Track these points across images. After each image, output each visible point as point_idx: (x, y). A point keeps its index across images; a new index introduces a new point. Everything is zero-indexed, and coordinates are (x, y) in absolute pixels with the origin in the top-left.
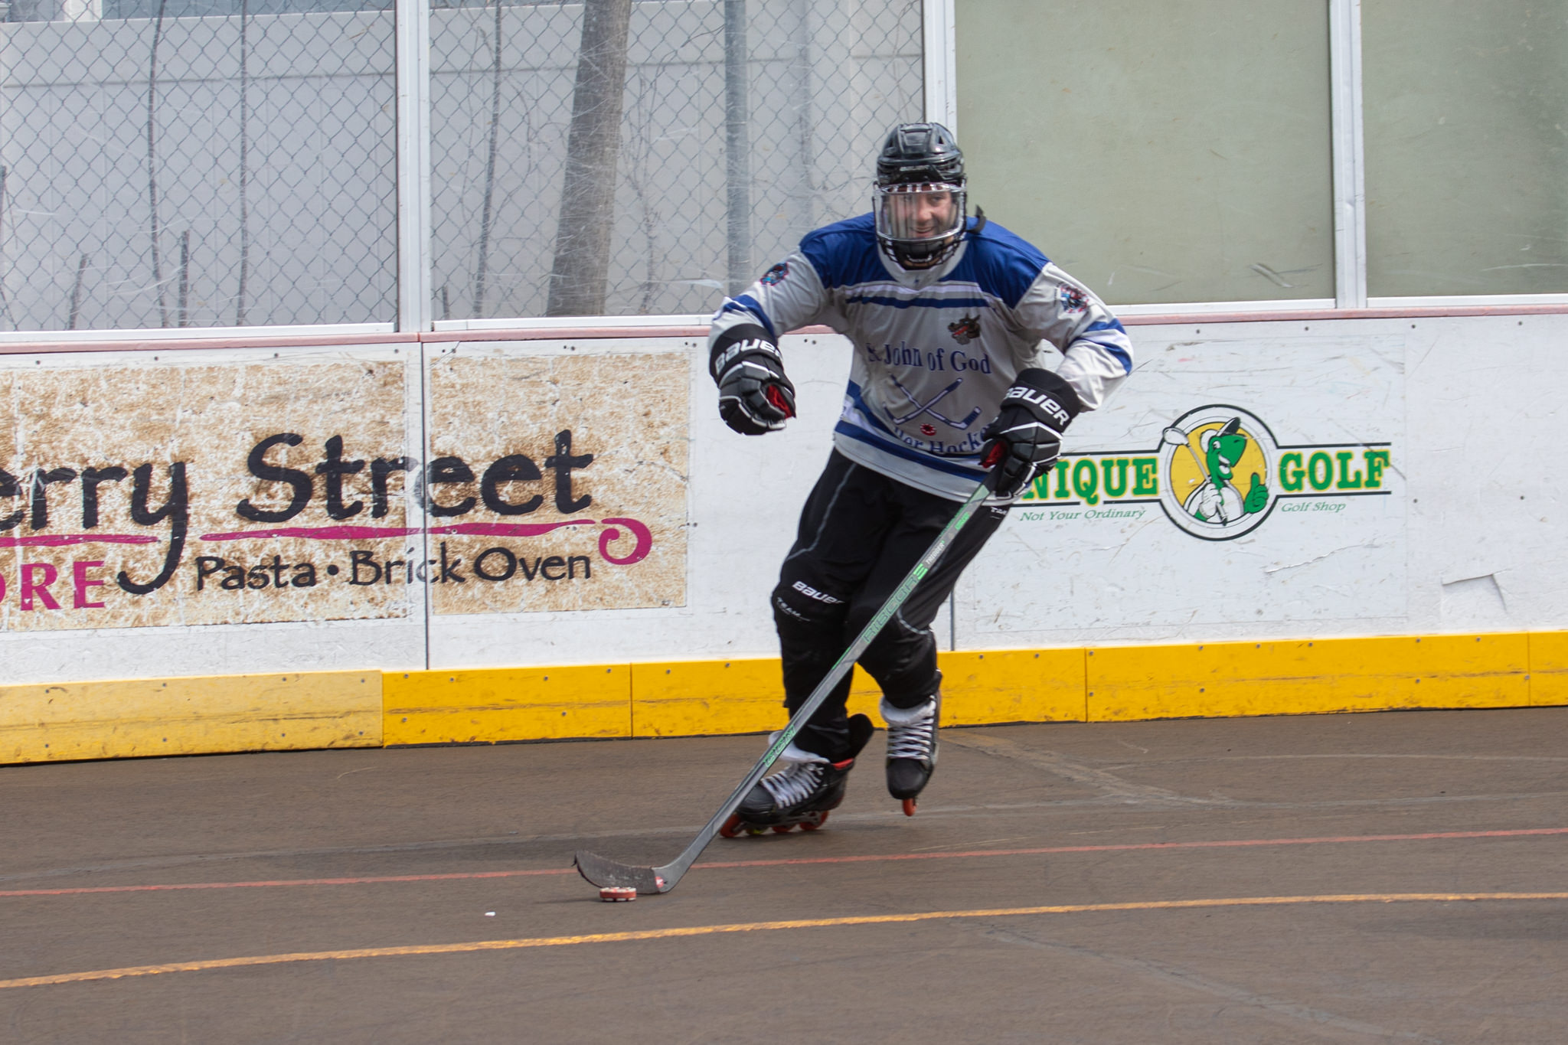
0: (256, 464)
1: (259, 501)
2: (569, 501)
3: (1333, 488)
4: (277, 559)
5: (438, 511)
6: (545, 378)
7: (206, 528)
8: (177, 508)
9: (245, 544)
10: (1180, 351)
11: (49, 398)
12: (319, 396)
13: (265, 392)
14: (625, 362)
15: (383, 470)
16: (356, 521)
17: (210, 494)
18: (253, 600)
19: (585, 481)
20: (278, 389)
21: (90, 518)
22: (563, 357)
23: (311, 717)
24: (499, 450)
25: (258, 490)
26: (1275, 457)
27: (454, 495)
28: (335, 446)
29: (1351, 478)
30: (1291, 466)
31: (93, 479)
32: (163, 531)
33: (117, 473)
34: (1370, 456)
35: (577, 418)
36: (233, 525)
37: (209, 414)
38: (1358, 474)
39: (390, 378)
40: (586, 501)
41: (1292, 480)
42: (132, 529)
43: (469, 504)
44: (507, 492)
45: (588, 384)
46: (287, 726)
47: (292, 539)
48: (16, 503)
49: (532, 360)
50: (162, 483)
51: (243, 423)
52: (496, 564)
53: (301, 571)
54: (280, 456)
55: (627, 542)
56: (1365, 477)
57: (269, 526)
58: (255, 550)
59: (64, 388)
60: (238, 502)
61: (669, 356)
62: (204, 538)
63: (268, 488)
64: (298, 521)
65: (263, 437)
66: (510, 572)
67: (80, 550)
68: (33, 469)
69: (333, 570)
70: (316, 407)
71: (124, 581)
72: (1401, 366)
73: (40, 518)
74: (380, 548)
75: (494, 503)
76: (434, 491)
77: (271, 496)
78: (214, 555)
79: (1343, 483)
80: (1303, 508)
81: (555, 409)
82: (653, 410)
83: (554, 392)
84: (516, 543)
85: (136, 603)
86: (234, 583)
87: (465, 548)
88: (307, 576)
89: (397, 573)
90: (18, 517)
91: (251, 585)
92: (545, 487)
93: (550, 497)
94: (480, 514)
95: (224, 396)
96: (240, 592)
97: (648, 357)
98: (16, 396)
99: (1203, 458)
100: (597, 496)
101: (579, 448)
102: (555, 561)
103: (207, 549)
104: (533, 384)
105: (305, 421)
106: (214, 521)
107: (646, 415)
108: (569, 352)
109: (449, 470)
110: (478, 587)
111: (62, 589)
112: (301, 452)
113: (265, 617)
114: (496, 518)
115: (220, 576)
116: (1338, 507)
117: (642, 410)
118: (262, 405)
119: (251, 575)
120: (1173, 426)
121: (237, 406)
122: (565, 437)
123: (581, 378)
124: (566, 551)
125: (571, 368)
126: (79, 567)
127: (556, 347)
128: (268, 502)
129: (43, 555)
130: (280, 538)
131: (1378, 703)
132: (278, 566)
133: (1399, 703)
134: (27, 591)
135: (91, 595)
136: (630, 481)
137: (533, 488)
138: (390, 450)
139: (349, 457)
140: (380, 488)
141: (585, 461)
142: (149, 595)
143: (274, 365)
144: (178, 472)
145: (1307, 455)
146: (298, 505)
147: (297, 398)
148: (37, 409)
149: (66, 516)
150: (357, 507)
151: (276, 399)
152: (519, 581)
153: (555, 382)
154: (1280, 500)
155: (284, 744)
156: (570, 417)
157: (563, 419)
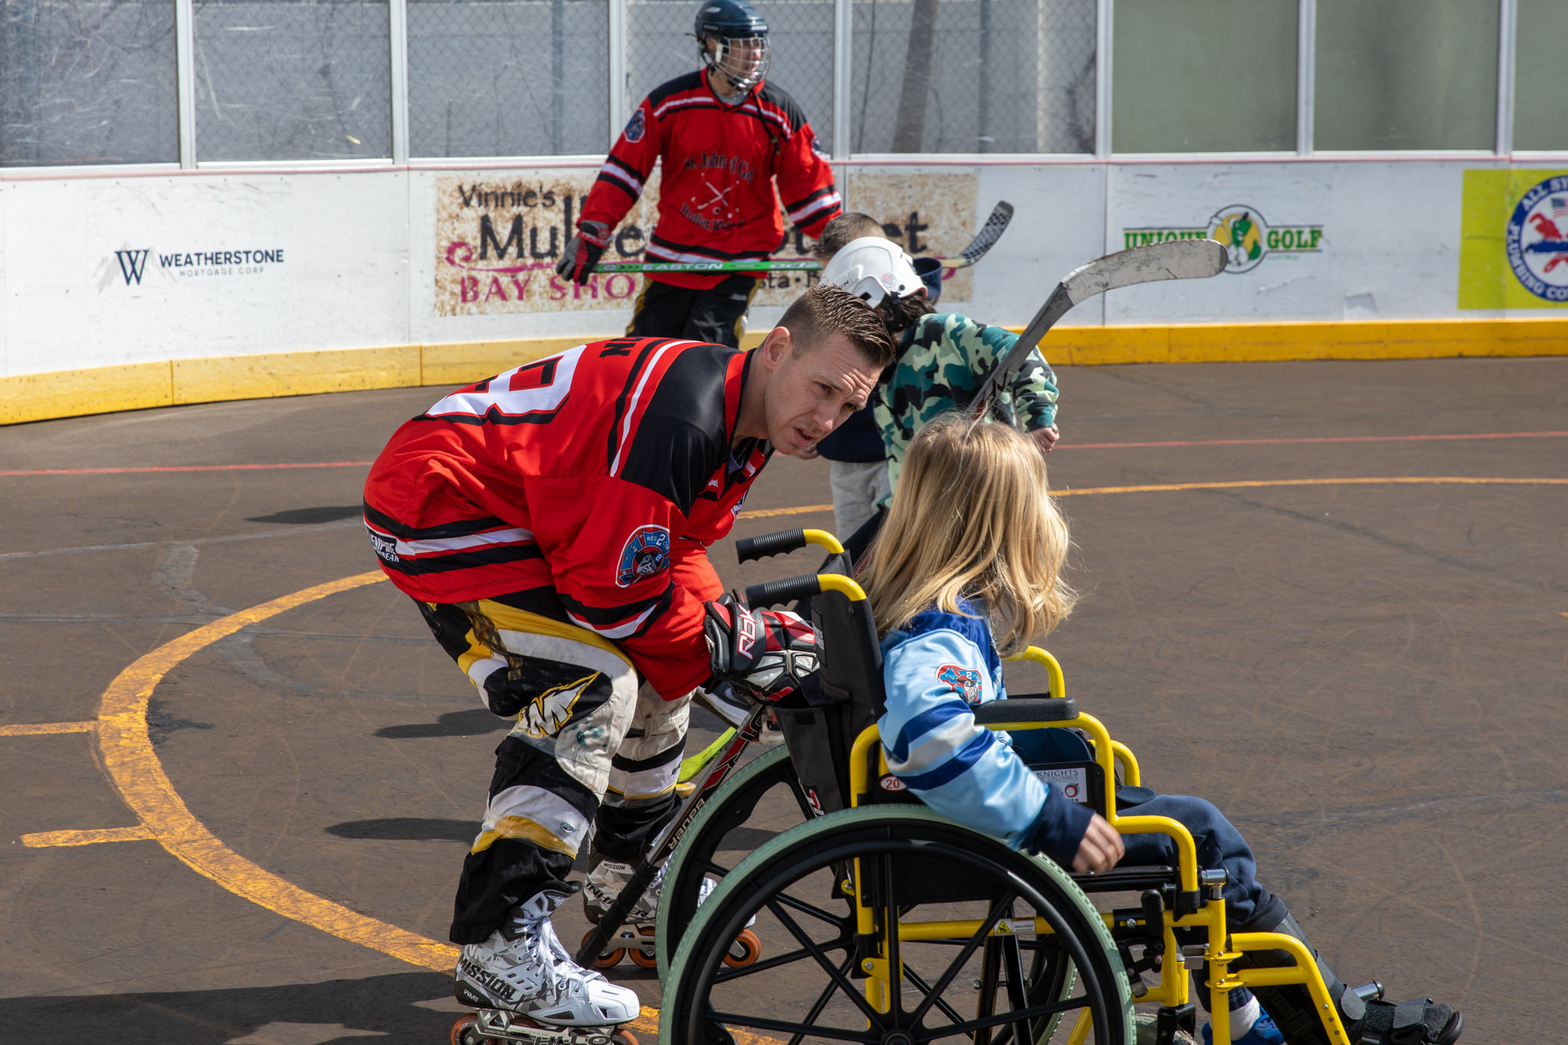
2: (917, 247)
3: (1294, 248)
6: (906, 185)
10: (1220, 178)
14: (945, 178)
19: (924, 238)
22: (914, 175)
26: (1265, 232)
29: (1303, 242)
30: (1273, 237)
34: (1313, 232)
35: (921, 206)
38: (1306, 242)
40: (925, 248)
41: (1273, 243)
49: (899, 176)
53: (783, 280)
56: (1310, 242)
61: (967, 175)
69: (798, 280)
72: (1329, 187)
79: (1299, 245)
80: (1279, 258)
82: (959, 203)
88: (785, 283)
97: (956, 176)
99: (1229, 231)
100: (930, 244)
101: (922, 220)
104: (899, 188)
107: (955, 204)
108: (917, 172)
113: (764, 303)
116: (1296, 258)
117: (953, 202)
120: (1216, 216)
122: (914, 216)
125: (919, 180)
127: (912, 170)
131: (1313, 356)
133: (1323, 356)
136: (946, 238)
141: (924, 227)
145: (1281, 231)
153: (910, 187)
154: (1268, 255)
156: (917, 206)
157: (913, 206)
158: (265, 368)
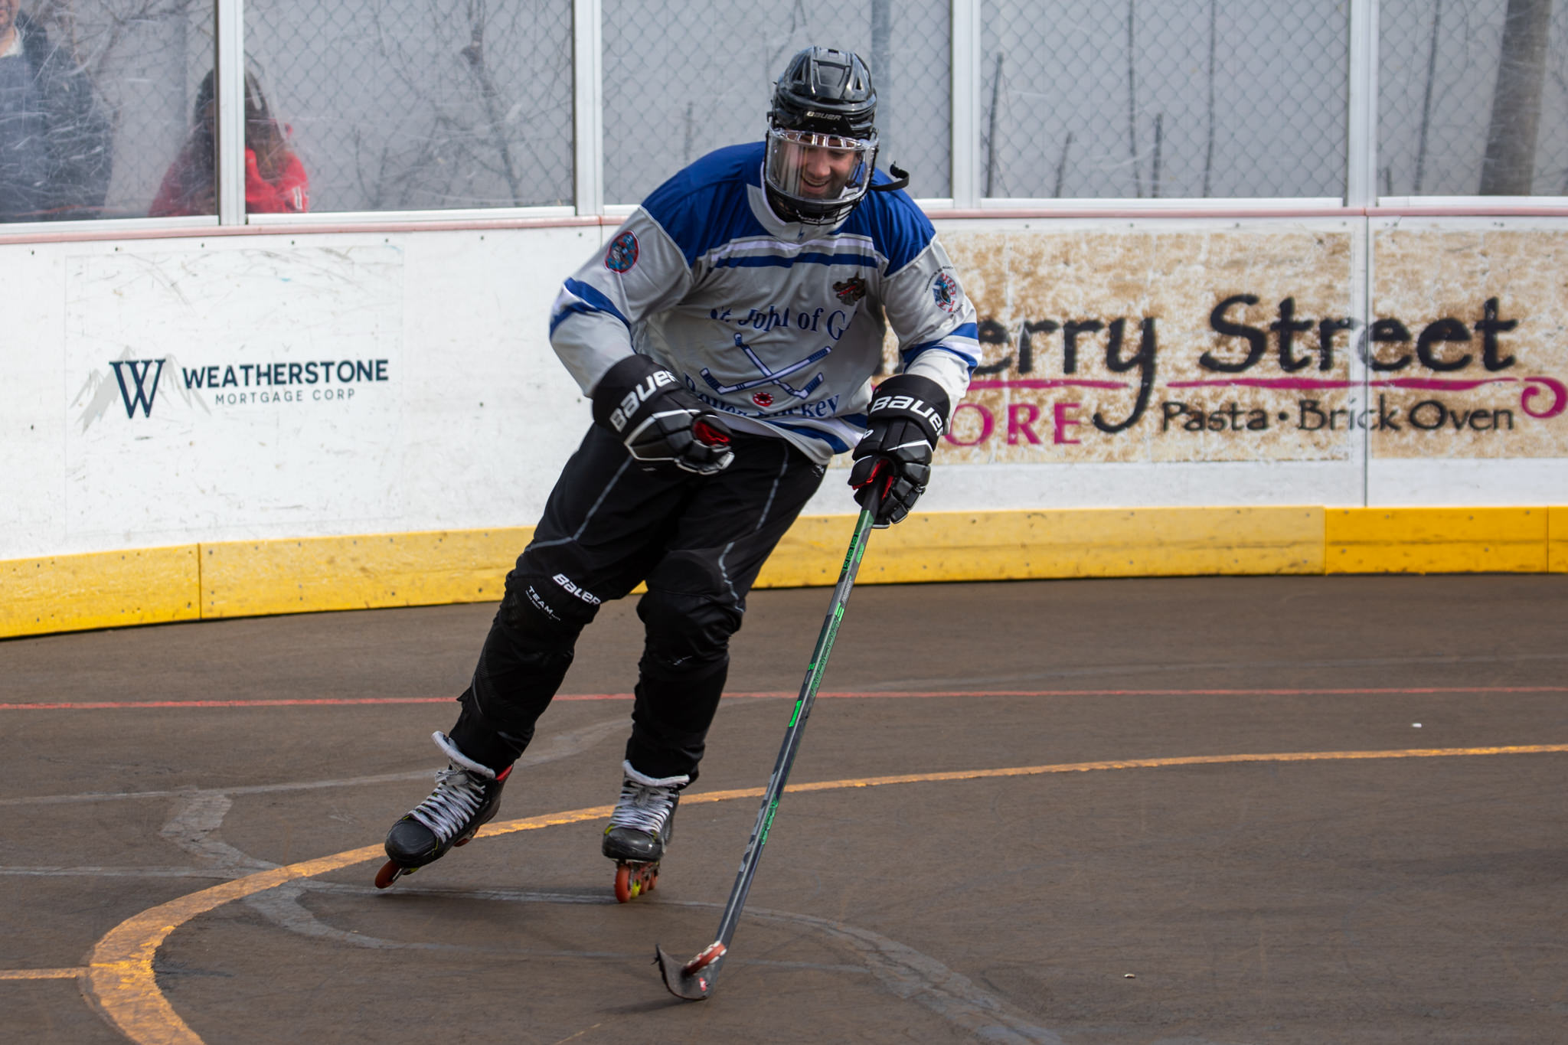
0: (1217, 320)
1: (1220, 354)
2: (1496, 360)
4: (1234, 405)
5: (1377, 366)
6: (1476, 250)
7: (1172, 376)
8: (1146, 358)
9: (1206, 392)
11: (1035, 258)
12: (1274, 262)
13: (1226, 257)
14: (1547, 238)
15: (1329, 329)
16: (1304, 374)
17: (1175, 346)
18: (1211, 441)
19: (1510, 343)
20: (1238, 255)
21: (1069, 366)
22: (1491, 234)
23: (1260, 545)
24: (1433, 313)
25: (1218, 344)
27: (1392, 352)
28: (1287, 306)
31: (1073, 329)
32: (1133, 378)
33: (1093, 326)
35: (1503, 287)
36: (1195, 374)
37: (1176, 275)
39: (1338, 248)
40: (1510, 361)
42: (1106, 375)
43: (1405, 361)
44: (1440, 351)
45: (1514, 257)
46: (1239, 553)
47: (1247, 388)
48: (1005, 350)
49: (1465, 234)
50: (1132, 335)
51: (1207, 283)
52: (1427, 415)
53: (1256, 416)
54: (1239, 314)
55: (1546, 398)
57: (1227, 376)
58: (1215, 397)
59: (1049, 250)
60: (1200, 354)
62: (1171, 385)
63: (1226, 344)
64: (1253, 372)
65: (1224, 297)
66: (1441, 422)
67: (1059, 394)
68: (1021, 320)
69: (1283, 416)
70: (1271, 272)
71: (1099, 422)
73: (1025, 365)
74: (1326, 398)
75: (1427, 361)
76: (1375, 349)
77: (1229, 350)
78: (1179, 400)
81: (1485, 278)
83: (1483, 263)
84: (1447, 396)
85: (1108, 441)
86: (1195, 425)
87: (1401, 400)
88: (1259, 421)
89: (1339, 421)
90: (1006, 363)
91: (1211, 428)
92: (1473, 348)
93: (1478, 356)
94: (1415, 371)
95: (1190, 260)
96: (1201, 434)
97: (1564, 235)
98: (1007, 256)
100: (1521, 355)
101: (1505, 313)
102: (1480, 414)
103: (1172, 395)
104: (1466, 256)
105: (1260, 284)
106: (1179, 371)
107: (1566, 285)
108: (1497, 229)
109: (1388, 331)
110: (1411, 435)
111: (1043, 427)
112: (1257, 312)
113: (1222, 456)
114: (1429, 374)
115: (1183, 418)
118: (1225, 268)
119: (1211, 419)
121: (1201, 269)
122: (1492, 304)
123: (1508, 251)
124: (1491, 405)
125: (1500, 243)
126: (1059, 408)
127: (1486, 224)
128: (1227, 354)
129: (1028, 396)
130: (1239, 387)
132: (1233, 411)
134: (1013, 427)
135: (1069, 433)
136: (1550, 344)
137: (1462, 348)
138: (1337, 311)
139: (1300, 317)
140: (1326, 346)
141: (1510, 325)
142: (1122, 434)
143: (1235, 234)
144: (1147, 326)
146: (1253, 359)
147: (1255, 263)
148: (1025, 267)
149: (1048, 361)
150: (1305, 362)
151: (1236, 264)
152: (1449, 430)
153: (1484, 254)
155: (1236, 569)
156: (1497, 287)
157: (1489, 288)
158: (354, 560)
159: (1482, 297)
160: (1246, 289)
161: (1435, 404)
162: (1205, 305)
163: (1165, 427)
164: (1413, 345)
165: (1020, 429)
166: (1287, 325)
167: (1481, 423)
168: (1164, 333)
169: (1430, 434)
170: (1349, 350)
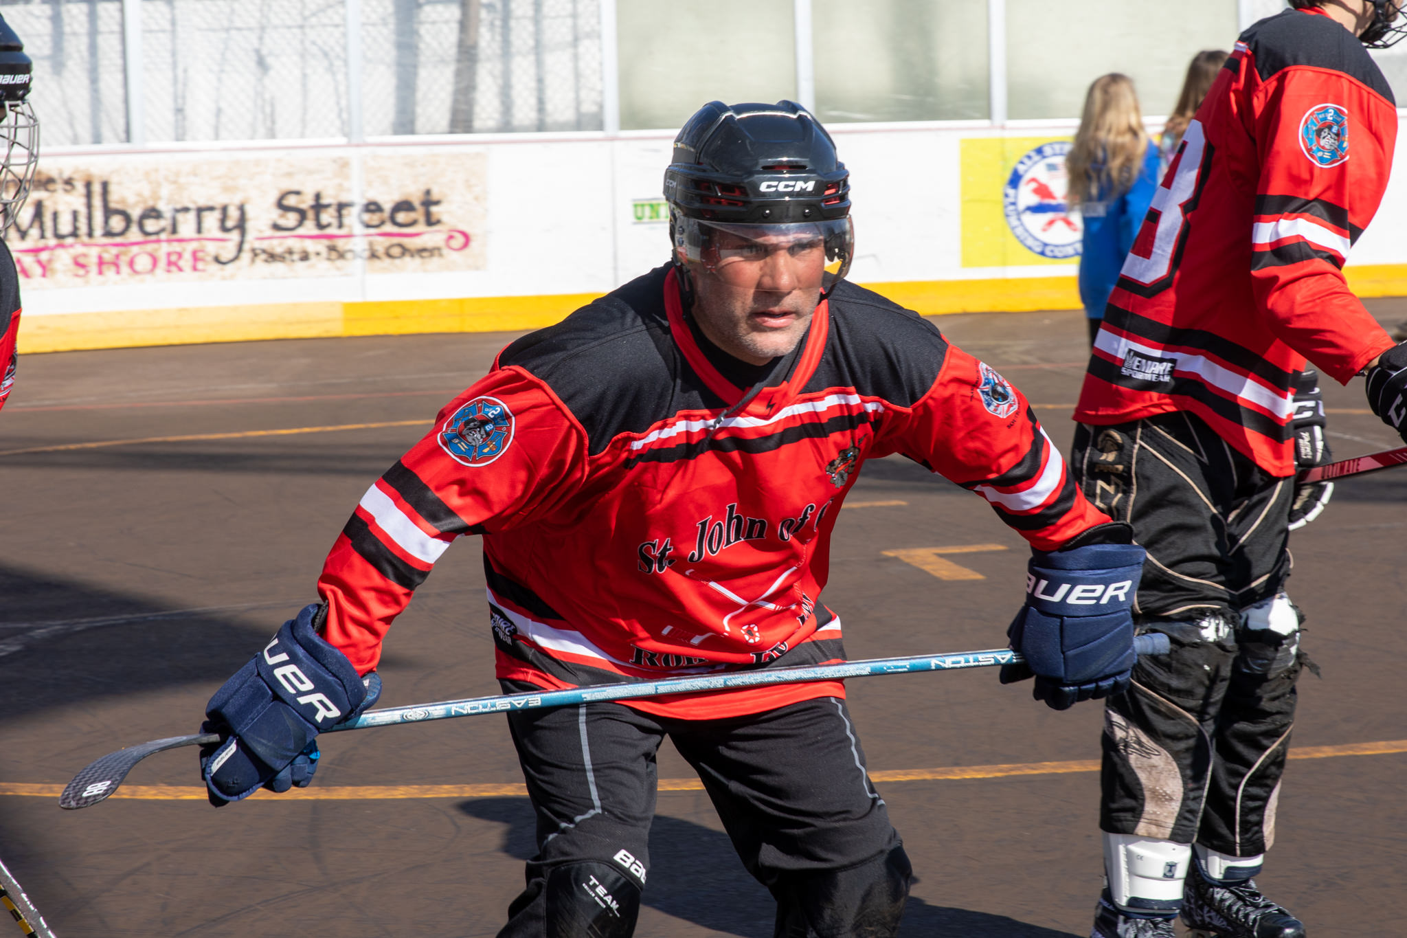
0: (280, 204)
1: (282, 222)
4: (291, 249)
5: (368, 226)
6: (418, 164)
7: (256, 234)
8: (241, 226)
9: (275, 242)
11: (178, 174)
12: (310, 172)
13: (284, 171)
14: (456, 156)
15: (341, 207)
16: (329, 231)
17: (257, 218)
18: (278, 267)
19: (438, 212)
20: (290, 170)
21: (199, 230)
22: (426, 155)
23: (308, 322)
24: (397, 197)
25: (282, 216)
27: (375, 218)
28: (318, 196)
31: (200, 211)
32: (235, 236)
33: (211, 209)
35: (434, 183)
36: (270, 232)
37: (256, 181)
39: (344, 164)
42: (220, 235)
43: (383, 223)
44: (401, 217)
45: (439, 167)
46: (297, 327)
47: (298, 240)
48: (163, 223)
49: (412, 155)
50: (234, 214)
51: (273, 184)
52: (396, 251)
53: (304, 254)
54: (291, 201)
55: (459, 241)
57: (287, 234)
58: (280, 245)
59: (185, 169)
60: (271, 222)
61: (477, 153)
62: (256, 239)
63: (285, 216)
64: (301, 231)
65: (283, 192)
66: (403, 254)
67: (194, 245)
68: (171, 207)
69: (318, 254)
70: (308, 178)
71: (217, 260)
73: (174, 230)
74: (341, 244)
75: (395, 223)
76: (367, 217)
77: (287, 219)
78: (261, 247)
81: (424, 178)
82: (471, 179)
83: (422, 170)
84: (406, 241)
85: (222, 270)
86: (270, 260)
87: (381, 244)
89: (349, 255)
90: (163, 230)
91: (279, 261)
92: (419, 215)
93: (422, 219)
94: (388, 228)
95: (264, 172)
96: (273, 264)
97: (467, 153)
98: (162, 173)
100: (444, 218)
101: (435, 196)
102: (424, 250)
103: (258, 245)
104: (413, 167)
105: (303, 184)
106: (261, 231)
107: (468, 181)
108: (429, 152)
109: (372, 207)
110: (387, 262)
111: (186, 262)
112: (302, 199)
113: (286, 276)
114: (395, 230)
115: (263, 256)
117: (465, 178)
118: (283, 176)
119: (279, 256)
121: (270, 177)
122: (428, 192)
123: (436, 164)
124: (430, 245)
125: (431, 159)
126: (194, 253)
128: (286, 222)
129: (176, 247)
130: (293, 239)
132: (290, 252)
134: (170, 263)
135: (200, 265)
137: (411, 216)
138: (344, 198)
139: (324, 201)
140: (340, 216)
141: (437, 203)
142: (230, 267)
143: (288, 158)
144: (242, 208)
146: (300, 224)
147: (299, 173)
148: (172, 178)
149: (187, 226)
150: (329, 225)
151: (289, 175)
152: (407, 259)
153: (423, 166)
155: (295, 336)
156: (431, 183)
157: (427, 184)
159: (423, 188)
160: (295, 187)
161: (400, 245)
162: (273, 197)
163: (253, 261)
164: (386, 214)
165: (173, 264)
166: (318, 207)
167: (425, 254)
168: (250, 212)
169: (397, 262)
170: (353, 218)
